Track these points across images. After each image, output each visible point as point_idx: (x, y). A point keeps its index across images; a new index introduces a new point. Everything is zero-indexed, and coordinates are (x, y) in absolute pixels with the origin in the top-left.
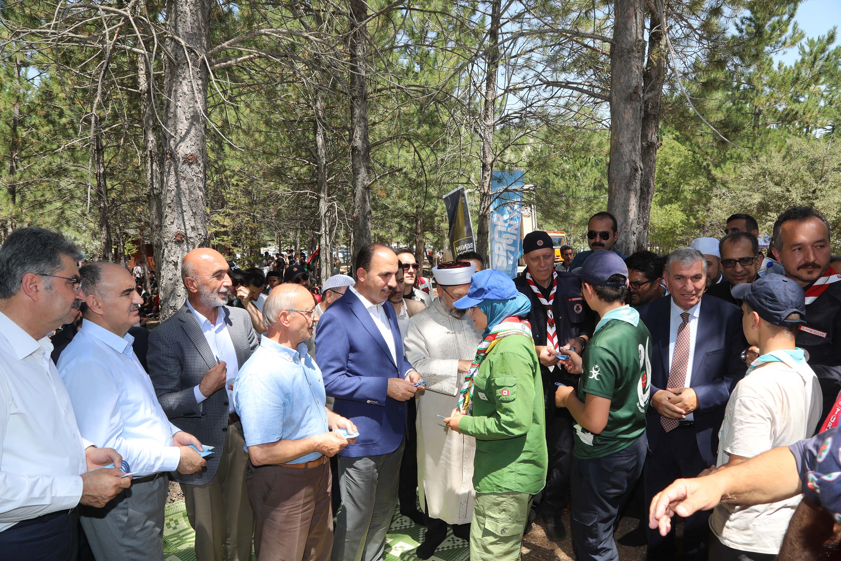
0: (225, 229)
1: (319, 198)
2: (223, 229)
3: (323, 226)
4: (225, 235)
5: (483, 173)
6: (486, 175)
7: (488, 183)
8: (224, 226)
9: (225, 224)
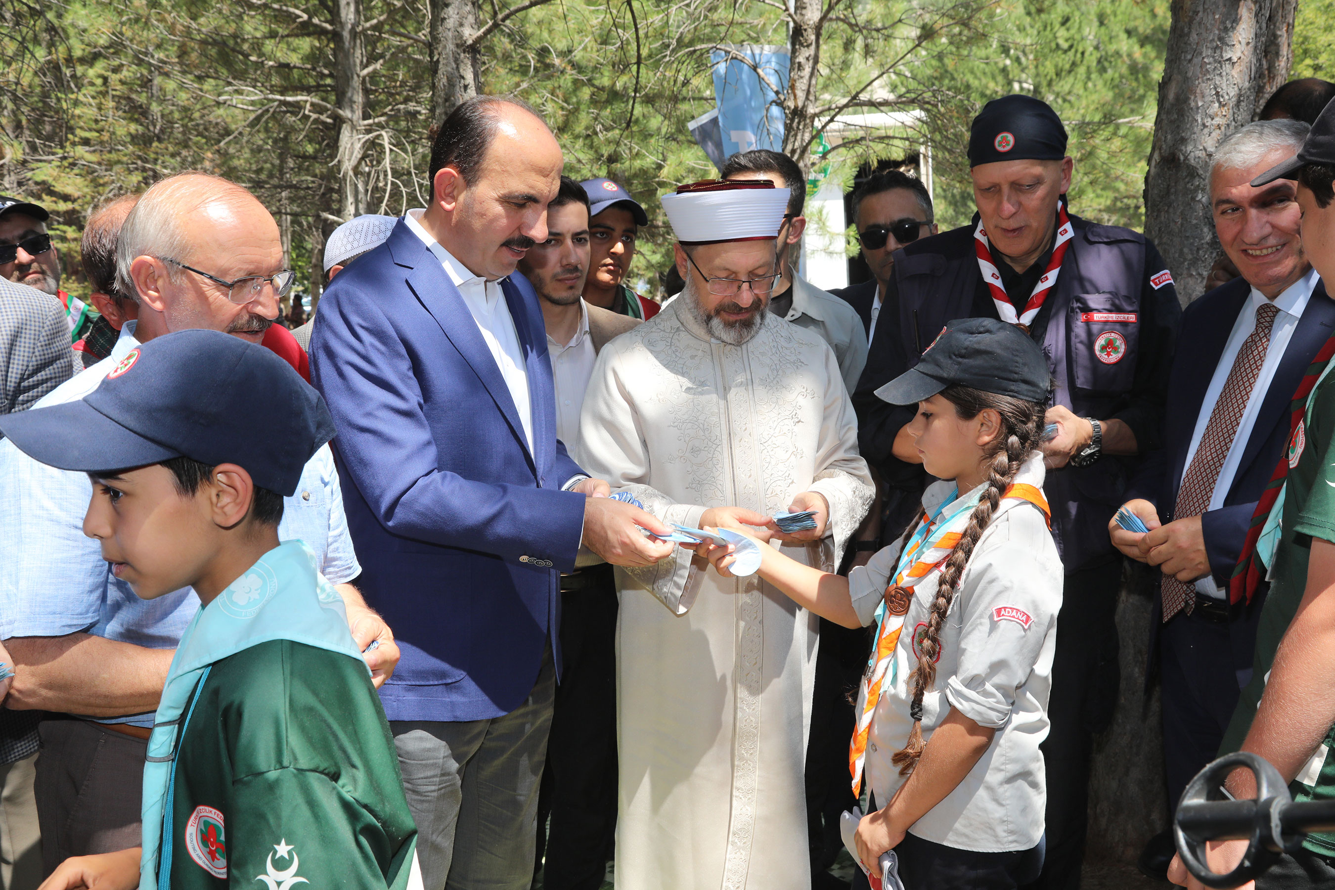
0: (69, 206)
1: (339, 121)
2: (63, 206)
3: (350, 199)
4: (69, 223)
5: (794, 51)
6: (801, 59)
7: (805, 81)
8: (66, 198)
9: (69, 190)
